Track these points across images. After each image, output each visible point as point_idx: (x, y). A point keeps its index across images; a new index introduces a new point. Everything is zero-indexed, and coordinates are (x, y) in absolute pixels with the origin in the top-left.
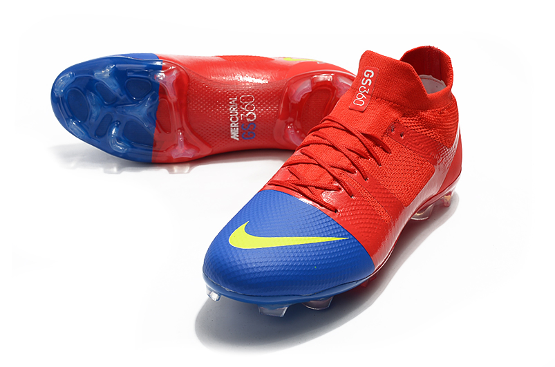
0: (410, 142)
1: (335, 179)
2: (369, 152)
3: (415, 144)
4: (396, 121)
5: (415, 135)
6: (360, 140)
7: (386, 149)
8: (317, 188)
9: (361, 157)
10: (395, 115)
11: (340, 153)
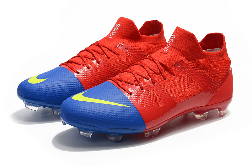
0: (189, 73)
1: (137, 80)
2: (160, 72)
3: (191, 74)
4: (182, 61)
5: (193, 70)
6: (157, 65)
7: (171, 73)
8: (126, 82)
9: (155, 73)
10: (182, 58)
11: (144, 69)
